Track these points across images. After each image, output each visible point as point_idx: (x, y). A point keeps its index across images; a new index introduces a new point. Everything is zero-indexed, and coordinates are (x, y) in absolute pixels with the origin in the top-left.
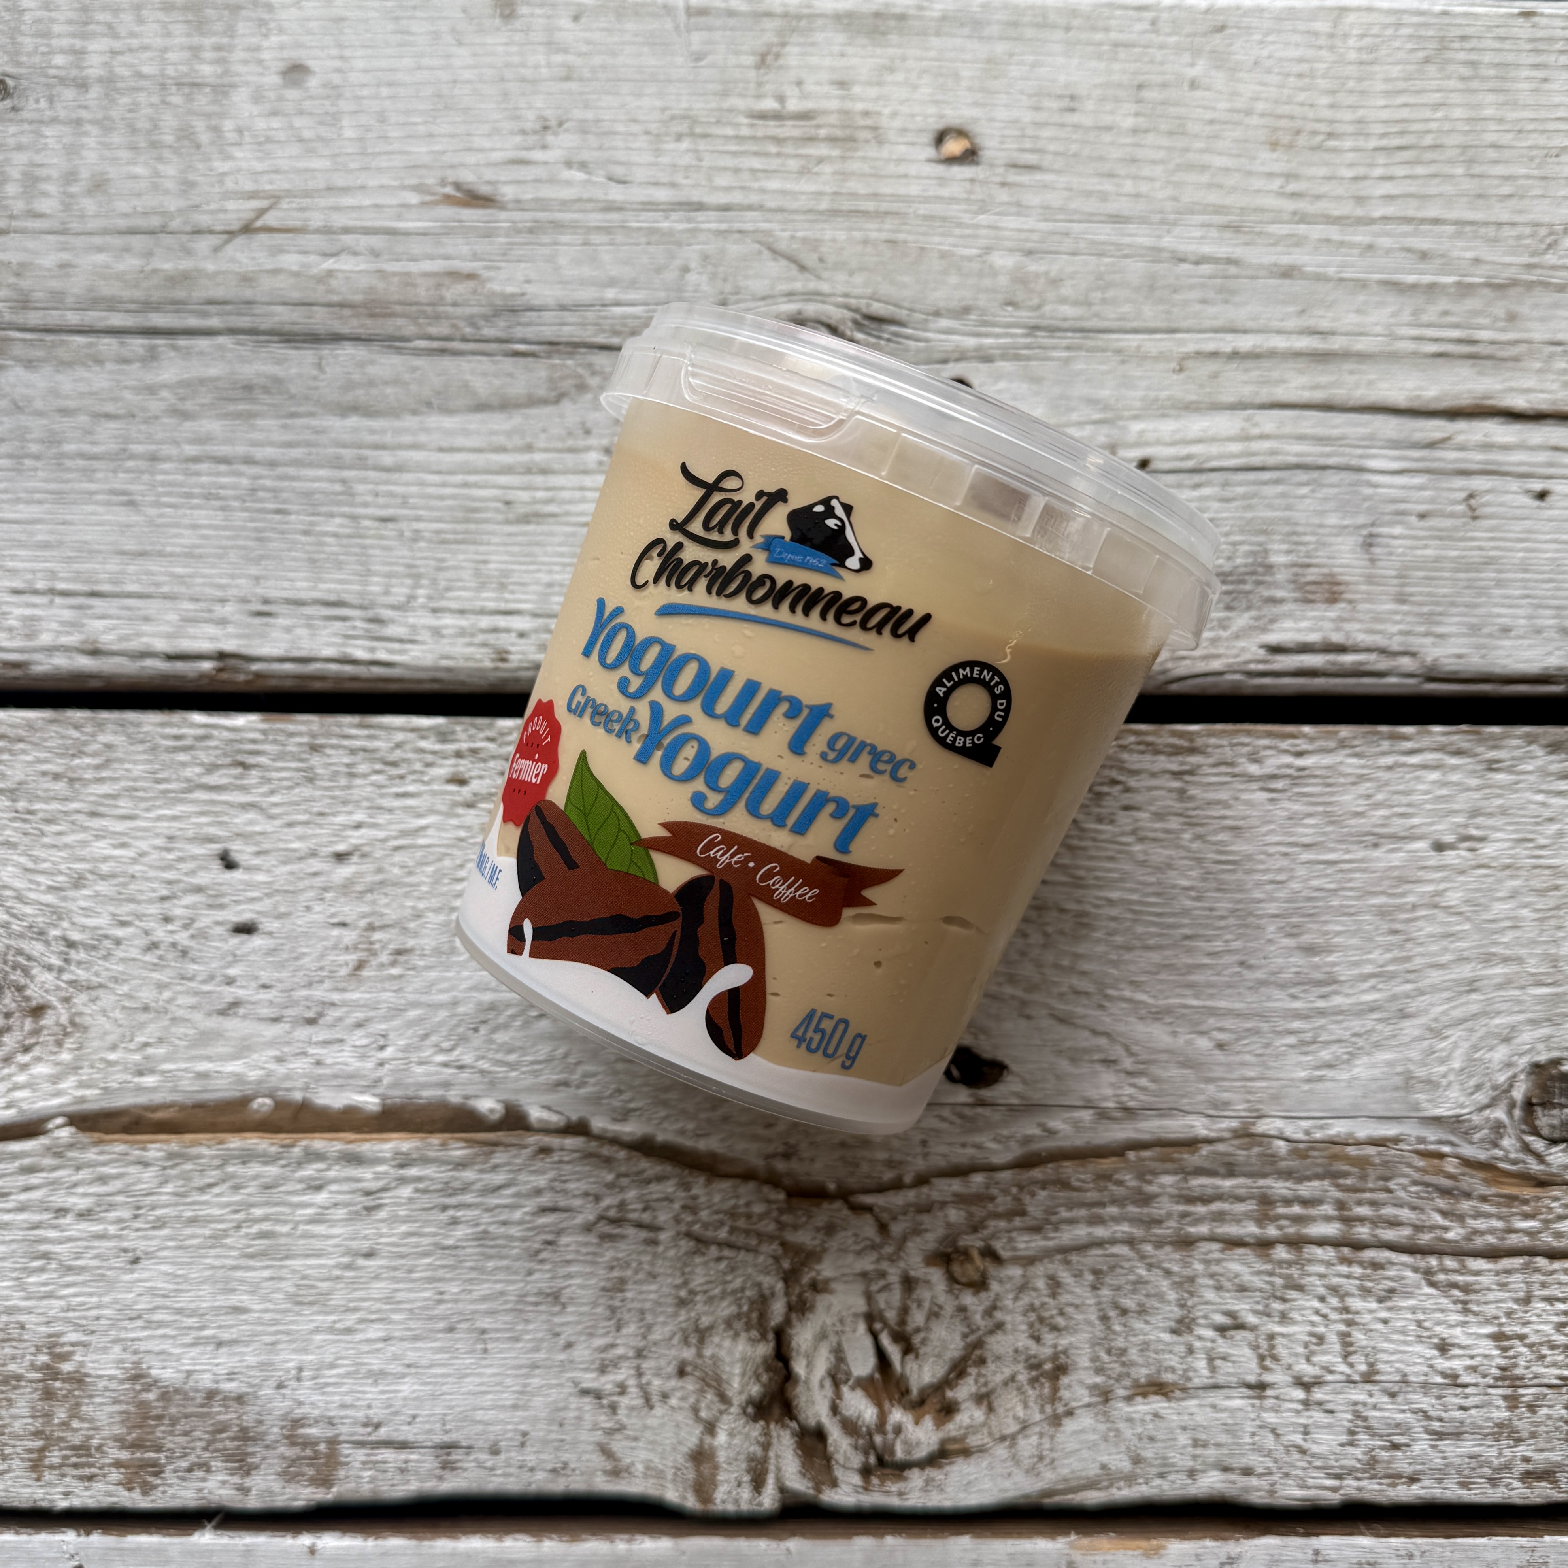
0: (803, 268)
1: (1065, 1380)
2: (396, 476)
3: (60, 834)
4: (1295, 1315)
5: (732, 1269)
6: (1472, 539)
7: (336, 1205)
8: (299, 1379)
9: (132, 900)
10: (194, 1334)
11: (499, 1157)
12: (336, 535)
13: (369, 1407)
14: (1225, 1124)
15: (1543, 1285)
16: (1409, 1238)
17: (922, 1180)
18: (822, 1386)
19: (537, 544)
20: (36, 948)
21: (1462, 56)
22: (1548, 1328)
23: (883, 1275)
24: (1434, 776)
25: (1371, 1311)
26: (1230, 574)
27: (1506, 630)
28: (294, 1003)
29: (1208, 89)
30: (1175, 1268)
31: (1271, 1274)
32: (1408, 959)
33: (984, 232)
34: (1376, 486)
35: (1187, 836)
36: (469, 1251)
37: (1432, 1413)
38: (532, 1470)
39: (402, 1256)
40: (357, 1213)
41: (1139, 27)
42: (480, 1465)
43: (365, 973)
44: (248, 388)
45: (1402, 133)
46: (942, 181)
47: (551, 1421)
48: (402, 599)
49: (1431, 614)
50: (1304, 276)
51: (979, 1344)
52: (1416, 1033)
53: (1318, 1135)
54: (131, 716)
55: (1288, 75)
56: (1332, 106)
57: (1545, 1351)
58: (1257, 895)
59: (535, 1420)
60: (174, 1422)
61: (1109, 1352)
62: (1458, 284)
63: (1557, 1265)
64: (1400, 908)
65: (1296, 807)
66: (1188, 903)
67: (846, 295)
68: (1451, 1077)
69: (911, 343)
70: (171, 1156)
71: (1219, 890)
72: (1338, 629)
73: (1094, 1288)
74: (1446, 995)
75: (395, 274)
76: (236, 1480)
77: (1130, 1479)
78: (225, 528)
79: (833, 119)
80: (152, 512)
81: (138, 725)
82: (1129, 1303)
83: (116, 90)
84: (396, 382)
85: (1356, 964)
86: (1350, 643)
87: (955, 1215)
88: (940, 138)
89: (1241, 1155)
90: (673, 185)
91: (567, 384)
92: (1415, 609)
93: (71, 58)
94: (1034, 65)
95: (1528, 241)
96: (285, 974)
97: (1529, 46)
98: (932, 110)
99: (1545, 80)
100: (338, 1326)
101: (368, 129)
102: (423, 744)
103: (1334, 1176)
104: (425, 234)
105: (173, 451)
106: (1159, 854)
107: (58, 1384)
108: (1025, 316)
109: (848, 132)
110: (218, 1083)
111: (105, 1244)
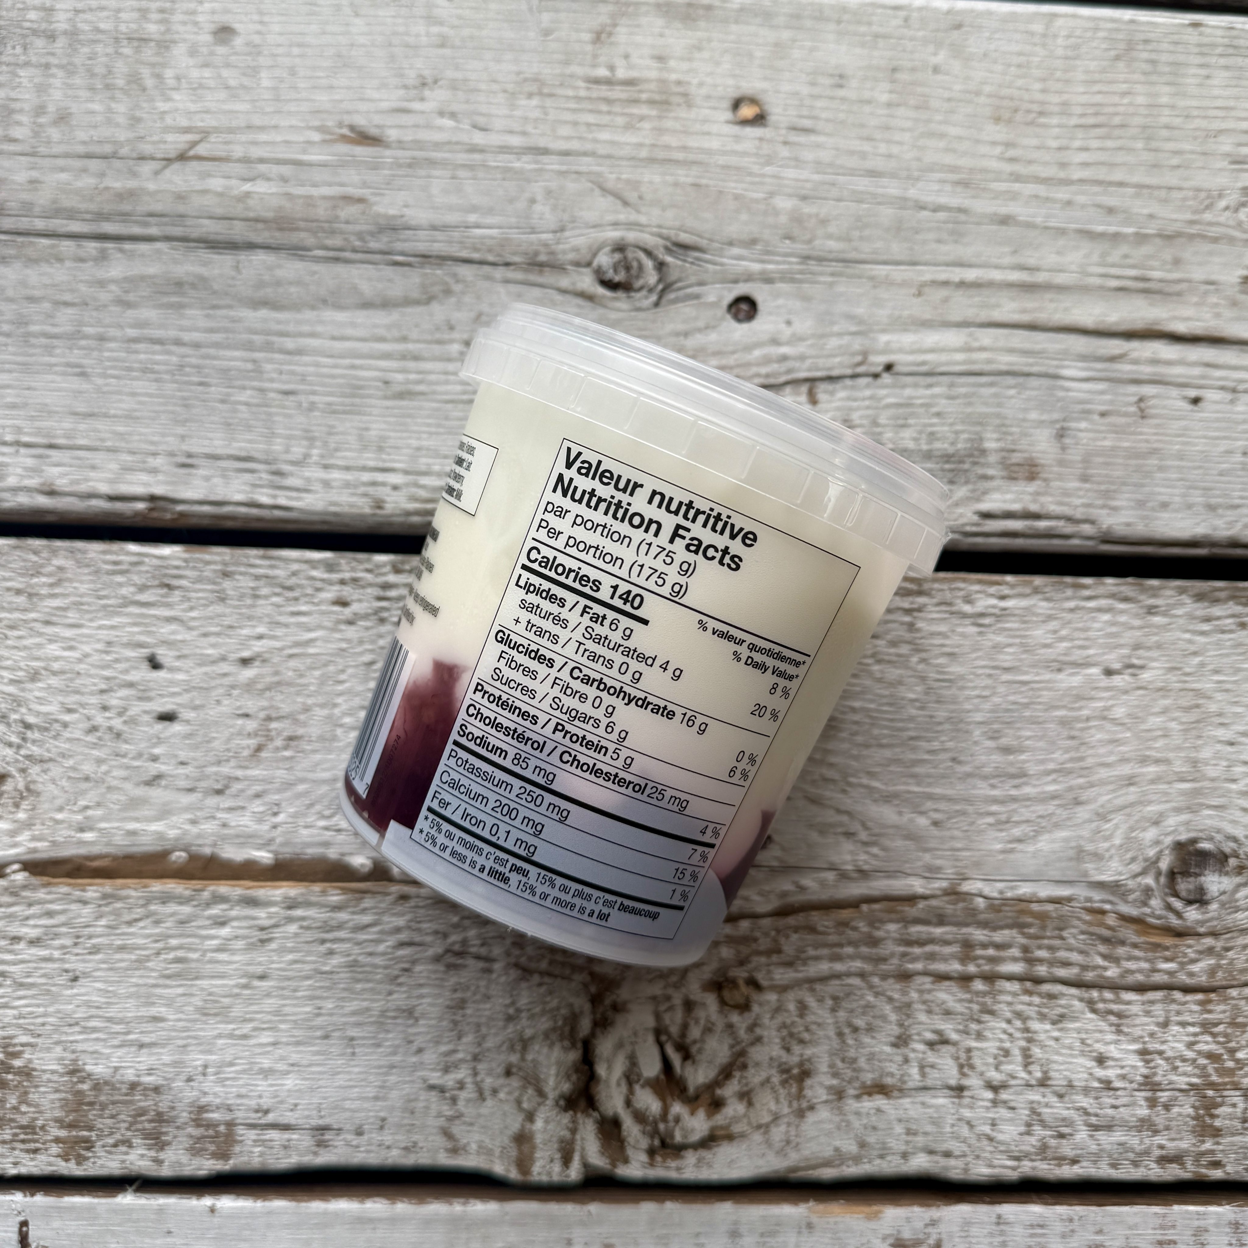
0: (626, 203)
1: (808, 1082)
2: (297, 358)
3: (20, 638)
4: (988, 1034)
5: (550, 993)
6: (1141, 434)
7: (236, 937)
8: (204, 1074)
9: (77, 692)
10: (121, 1038)
11: (368, 903)
12: (247, 404)
13: (260, 1097)
14: (938, 884)
15: (1178, 1013)
16: (1078, 975)
18: (618, 1084)
19: (409, 416)
21: (1145, 55)
22: (1181, 1046)
23: (668, 998)
24: (1106, 617)
25: (1047, 1031)
26: (953, 455)
27: (1164, 506)
28: (207, 777)
29: (947, 74)
30: (896, 996)
31: (970, 1001)
32: (1082, 759)
33: (768, 180)
34: (1068, 390)
35: (914, 659)
36: (342, 975)
37: (1091, 1111)
38: (389, 1147)
39: (289, 979)
40: (252, 944)
41: (895, 22)
42: (348, 1144)
43: (263, 754)
44: (179, 284)
45: (1096, 114)
46: (737, 138)
47: (405, 1110)
48: (300, 457)
49: (1108, 491)
50: (1018, 224)
51: (742, 1053)
52: (1087, 816)
53: (1009, 894)
54: (79, 544)
55: (1009, 65)
56: (1043, 91)
57: (1178, 1063)
58: (967, 706)
59: (392, 1109)
60: (103, 1107)
61: (843, 1060)
62: (1137, 234)
63: (1189, 997)
64: (1078, 719)
65: (1000, 639)
66: (914, 712)
67: (660, 226)
68: (1113, 851)
69: (710, 266)
70: (105, 896)
71: (938, 702)
72: (1035, 501)
73: (833, 1010)
74: (1111, 787)
75: (300, 197)
76: (153, 1153)
77: (857, 1159)
78: (158, 396)
79: (653, 86)
80: (100, 381)
81: (84, 552)
82: (860, 1022)
83: (79, 41)
84: (298, 283)
85: (1042, 762)
86: (1044, 512)
87: (726, 952)
88: (736, 104)
89: (950, 909)
90: (524, 133)
91: (436, 289)
92: (1095, 487)
93: (42, 14)
94: (812, 50)
95: (1190, 203)
96: (198, 754)
97: (1196, 50)
98: (731, 82)
99: (1208, 77)
100: (237, 1032)
101: (281, 80)
102: (315, 573)
103: (1020, 926)
104: (324, 165)
105: (117, 333)
106: (893, 673)
107: (10, 1077)
108: (799, 247)
109: (664, 97)
110: (144, 839)
111: (50, 965)
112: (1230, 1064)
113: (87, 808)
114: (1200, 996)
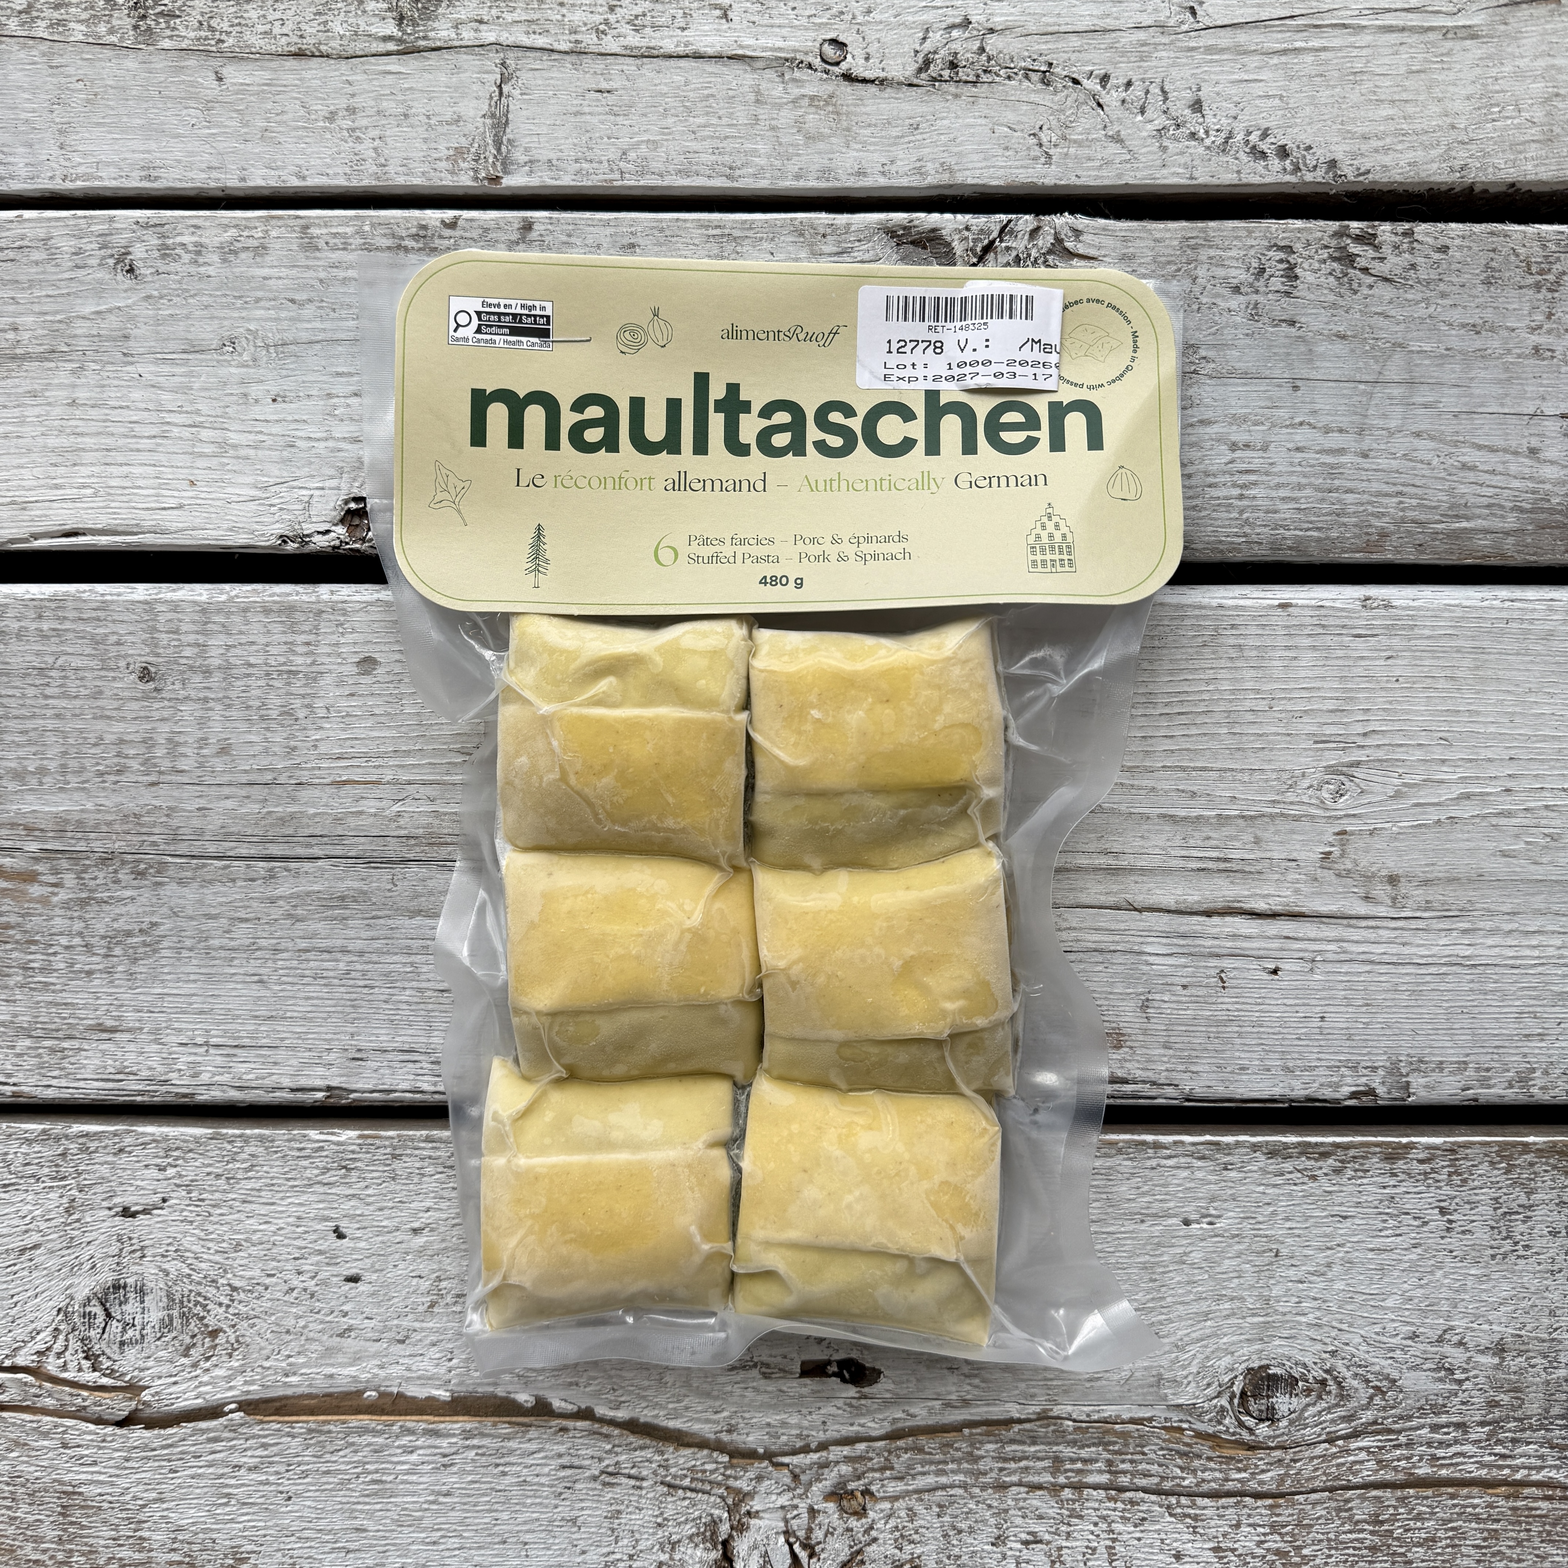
3: (222, 1214)
4: (1076, 1535)
5: (693, 1505)
6: (1222, 1003)
7: (424, 1463)
9: (274, 1260)
10: (331, 1546)
11: (532, 1434)
12: (407, 1003)
14: (1032, 1409)
15: (1249, 1516)
16: (1157, 1484)
17: (823, 1446)
20: (211, 1291)
22: (1251, 1545)
23: (795, 1507)
25: (1129, 1533)
27: (1244, 1069)
30: (995, 1504)
31: (1060, 1508)
32: (1163, 1298)
34: (1151, 964)
36: (514, 1493)
39: (469, 1496)
40: (438, 1468)
43: (436, 1310)
44: (342, 898)
49: (1189, 1057)
51: (859, 1552)
52: (1166, 1348)
53: (1095, 1417)
57: (1249, 1559)
61: (949, 1558)
62: (1221, 816)
63: (1260, 1503)
64: (1157, 1263)
68: (1190, 1378)
72: (1122, 1067)
73: (939, 1516)
74: (1188, 1323)
78: (328, 999)
81: (272, 1138)
82: (963, 1526)
83: (233, 676)
86: (1130, 1077)
87: (845, 1469)
89: (1042, 1431)
92: (1178, 1053)
93: (197, 650)
95: (1274, 783)
96: (381, 1310)
97: (1285, 632)
99: (1295, 658)
100: (427, 1540)
101: (420, 706)
103: (1105, 1444)
105: (289, 944)
110: (340, 1381)
111: (266, 1487)
112: (1298, 1559)
113: (289, 1356)
114: (1270, 1502)
